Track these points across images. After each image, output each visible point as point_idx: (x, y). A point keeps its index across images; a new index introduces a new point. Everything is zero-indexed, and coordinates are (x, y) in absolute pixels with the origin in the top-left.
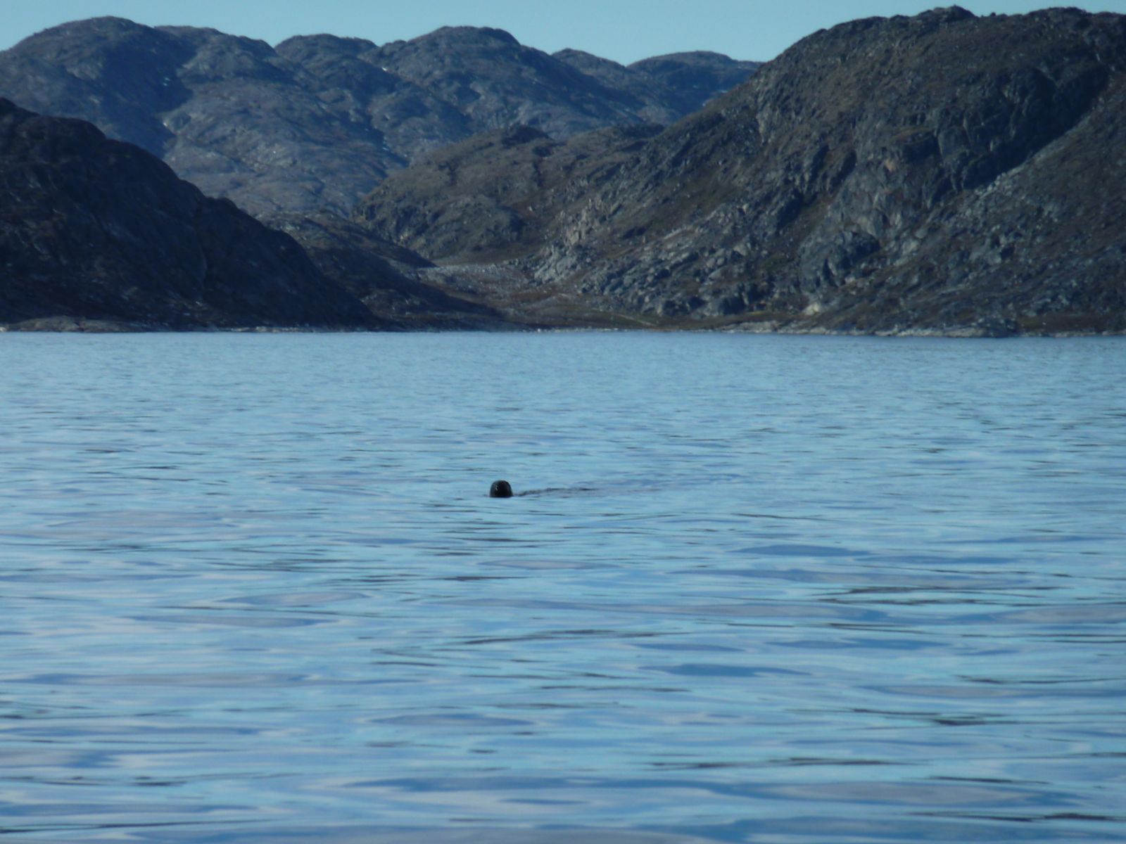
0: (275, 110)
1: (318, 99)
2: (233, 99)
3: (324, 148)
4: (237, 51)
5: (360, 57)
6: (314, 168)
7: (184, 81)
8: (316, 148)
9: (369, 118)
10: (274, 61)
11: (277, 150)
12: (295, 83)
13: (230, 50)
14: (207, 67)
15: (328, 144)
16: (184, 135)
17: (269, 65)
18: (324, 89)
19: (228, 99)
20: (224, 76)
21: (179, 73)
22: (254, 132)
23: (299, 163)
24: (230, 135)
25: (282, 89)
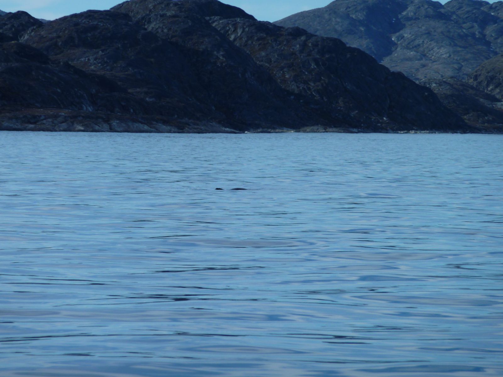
0: (442, 32)
1: (462, 28)
2: (423, 28)
3: (464, 49)
4: (426, 6)
5: (482, 9)
6: (459, 58)
7: (401, 20)
8: (460, 49)
9: (485, 36)
10: (442, 10)
11: (443, 50)
12: (452, 20)
13: (423, 6)
14: (412, 14)
15: (465, 47)
16: (401, 44)
17: (440, 12)
18: (464, 23)
19: (421, 28)
20: (420, 18)
21: (400, 16)
22: (432, 42)
23: (452, 56)
24: (422, 44)
25: (445, 23)
